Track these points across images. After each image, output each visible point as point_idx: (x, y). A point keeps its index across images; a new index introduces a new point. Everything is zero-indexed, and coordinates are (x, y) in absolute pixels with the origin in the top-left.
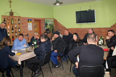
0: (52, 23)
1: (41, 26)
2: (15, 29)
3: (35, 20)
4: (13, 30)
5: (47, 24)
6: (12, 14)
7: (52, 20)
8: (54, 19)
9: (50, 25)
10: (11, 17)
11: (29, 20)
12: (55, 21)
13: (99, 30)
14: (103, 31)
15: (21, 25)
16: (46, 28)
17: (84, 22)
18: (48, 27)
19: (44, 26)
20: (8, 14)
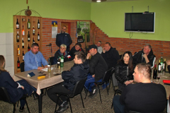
0: (88, 27)
1: (71, 31)
2: (32, 36)
3: (62, 22)
4: (29, 37)
5: (79, 29)
6: (28, 12)
7: (88, 23)
8: (91, 21)
9: (84, 30)
10: (27, 18)
11: (54, 22)
12: (92, 24)
13: (158, 44)
14: (164, 46)
15: (42, 30)
16: (78, 35)
17: (137, 30)
18: (82, 33)
19: (75, 31)
20: (23, 14)
